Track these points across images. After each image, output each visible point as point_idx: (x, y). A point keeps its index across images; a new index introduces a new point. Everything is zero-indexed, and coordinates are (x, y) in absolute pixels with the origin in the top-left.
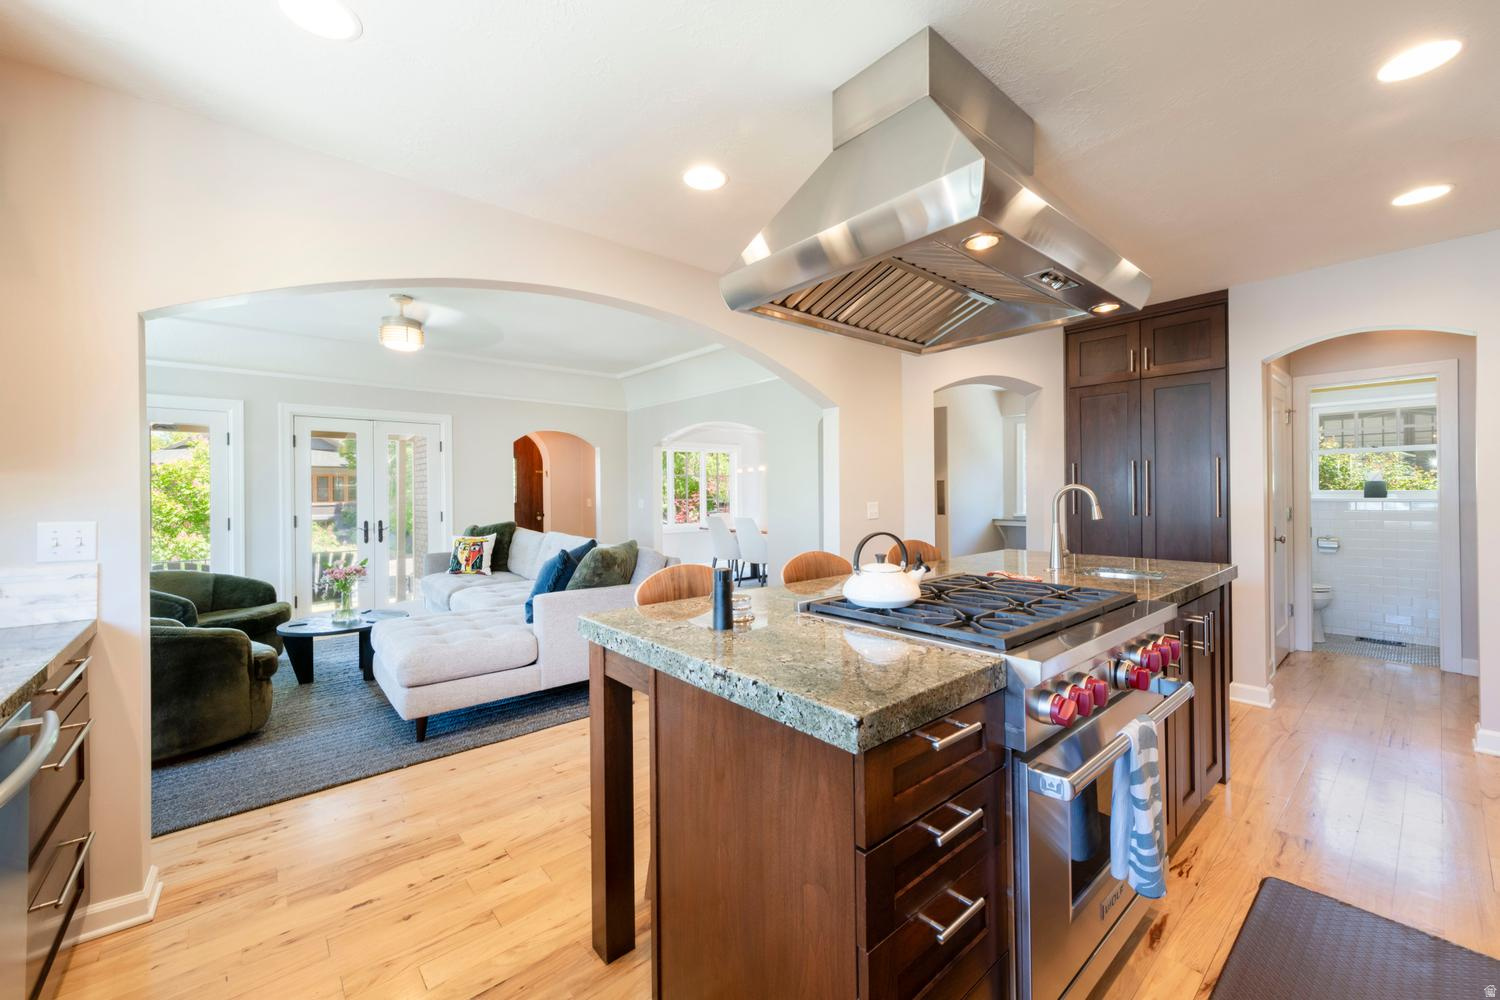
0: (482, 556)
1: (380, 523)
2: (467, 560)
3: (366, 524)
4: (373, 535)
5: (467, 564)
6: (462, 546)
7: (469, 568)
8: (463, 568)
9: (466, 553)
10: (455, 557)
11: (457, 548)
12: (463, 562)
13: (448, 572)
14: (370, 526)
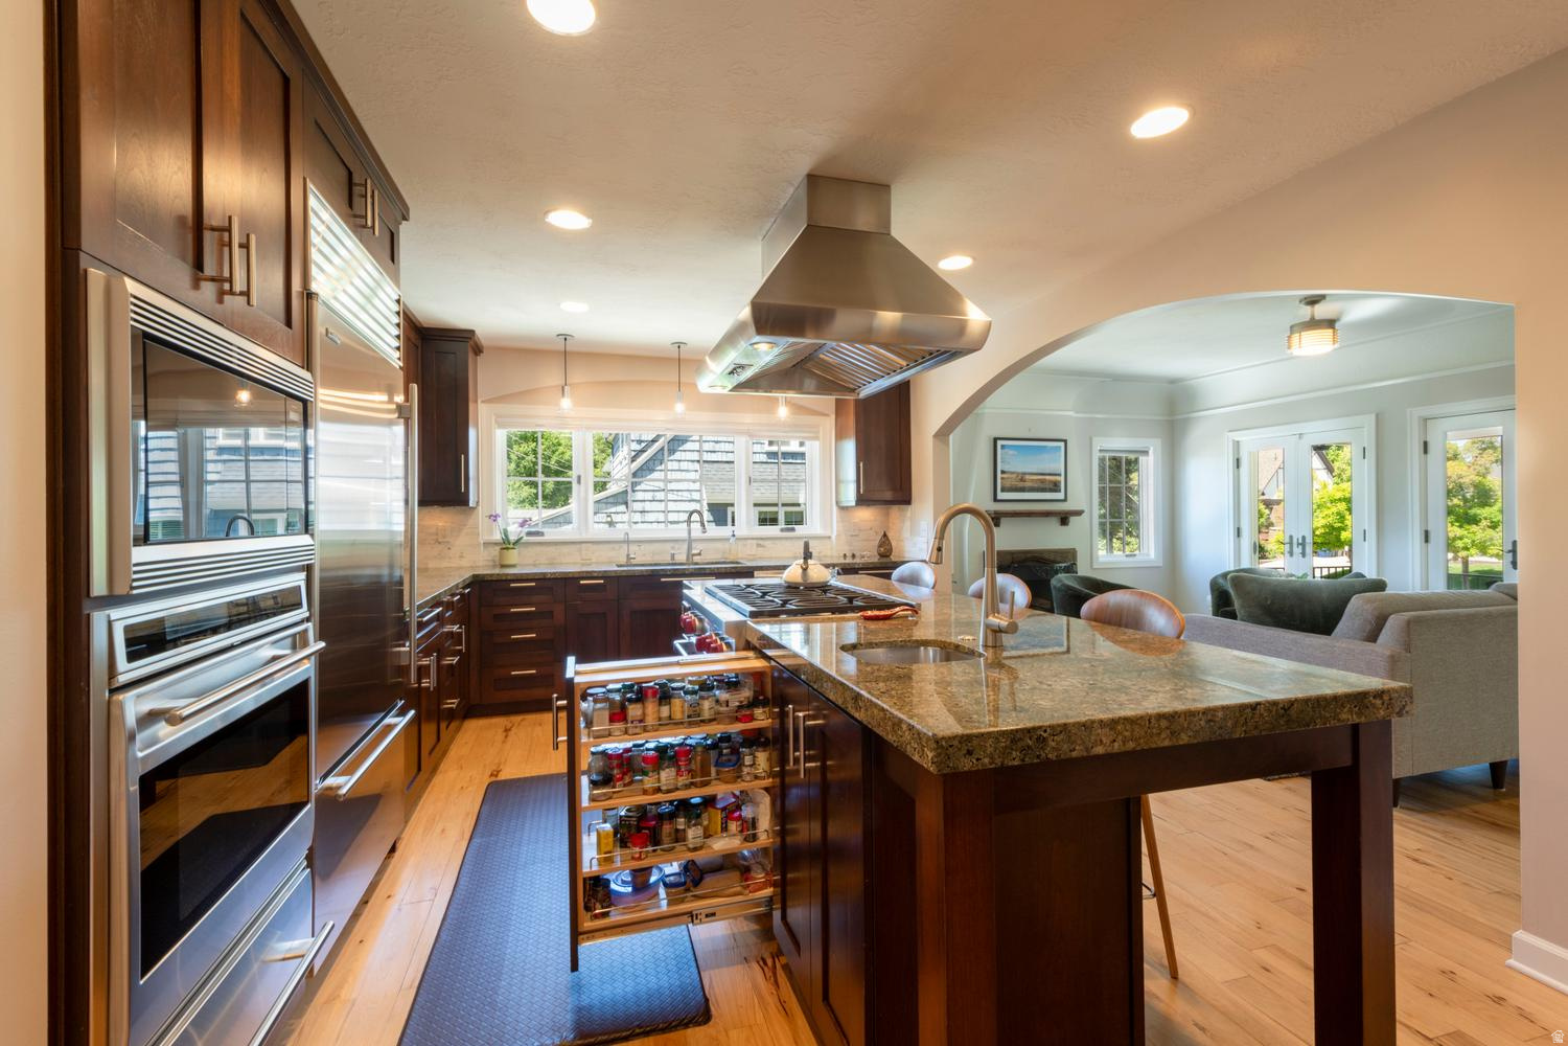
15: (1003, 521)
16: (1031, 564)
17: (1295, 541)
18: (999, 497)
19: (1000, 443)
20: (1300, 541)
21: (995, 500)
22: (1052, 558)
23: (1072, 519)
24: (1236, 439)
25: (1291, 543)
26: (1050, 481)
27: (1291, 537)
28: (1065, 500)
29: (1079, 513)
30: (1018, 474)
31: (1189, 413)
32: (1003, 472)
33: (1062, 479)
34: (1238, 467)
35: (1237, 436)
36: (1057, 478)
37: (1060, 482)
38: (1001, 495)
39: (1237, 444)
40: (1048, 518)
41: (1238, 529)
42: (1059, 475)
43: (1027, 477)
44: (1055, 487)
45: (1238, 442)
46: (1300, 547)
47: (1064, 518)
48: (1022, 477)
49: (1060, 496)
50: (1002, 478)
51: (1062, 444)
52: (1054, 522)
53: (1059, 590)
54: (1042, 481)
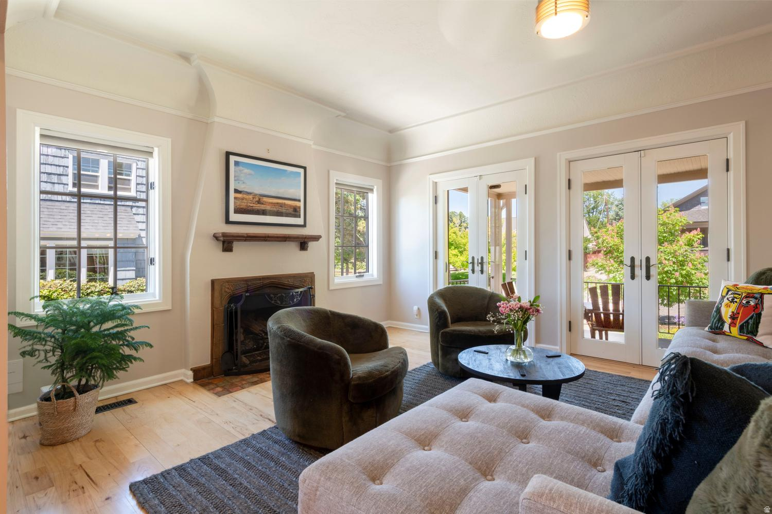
0: (759, 315)
1: (648, 259)
2: (734, 317)
3: (633, 259)
4: (640, 272)
5: (732, 324)
6: (730, 296)
7: (735, 331)
8: (726, 328)
9: (733, 307)
10: (719, 311)
11: (723, 297)
12: (728, 321)
13: (707, 329)
14: (637, 263)
15: (236, 245)
16: (267, 291)
17: (476, 261)
18: (231, 220)
19: (233, 159)
20: (480, 261)
21: (228, 221)
22: (291, 282)
23: (312, 245)
24: (435, 181)
25: (473, 263)
26: (290, 206)
27: (473, 258)
28: (304, 226)
29: (316, 238)
30: (256, 195)
31: (401, 160)
32: (236, 191)
33: (302, 204)
34: (436, 203)
35: (435, 178)
36: (296, 203)
37: (300, 208)
38: (234, 217)
39: (435, 184)
40: (287, 243)
41: (436, 252)
42: (299, 201)
43: (265, 199)
44: (295, 212)
45: (436, 183)
46: (480, 265)
47: (303, 243)
48: (260, 199)
49: (300, 221)
50: (235, 198)
51: (302, 171)
52: (294, 247)
53: (275, 335)
54: (281, 205)
